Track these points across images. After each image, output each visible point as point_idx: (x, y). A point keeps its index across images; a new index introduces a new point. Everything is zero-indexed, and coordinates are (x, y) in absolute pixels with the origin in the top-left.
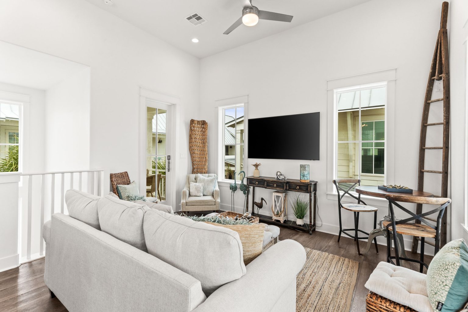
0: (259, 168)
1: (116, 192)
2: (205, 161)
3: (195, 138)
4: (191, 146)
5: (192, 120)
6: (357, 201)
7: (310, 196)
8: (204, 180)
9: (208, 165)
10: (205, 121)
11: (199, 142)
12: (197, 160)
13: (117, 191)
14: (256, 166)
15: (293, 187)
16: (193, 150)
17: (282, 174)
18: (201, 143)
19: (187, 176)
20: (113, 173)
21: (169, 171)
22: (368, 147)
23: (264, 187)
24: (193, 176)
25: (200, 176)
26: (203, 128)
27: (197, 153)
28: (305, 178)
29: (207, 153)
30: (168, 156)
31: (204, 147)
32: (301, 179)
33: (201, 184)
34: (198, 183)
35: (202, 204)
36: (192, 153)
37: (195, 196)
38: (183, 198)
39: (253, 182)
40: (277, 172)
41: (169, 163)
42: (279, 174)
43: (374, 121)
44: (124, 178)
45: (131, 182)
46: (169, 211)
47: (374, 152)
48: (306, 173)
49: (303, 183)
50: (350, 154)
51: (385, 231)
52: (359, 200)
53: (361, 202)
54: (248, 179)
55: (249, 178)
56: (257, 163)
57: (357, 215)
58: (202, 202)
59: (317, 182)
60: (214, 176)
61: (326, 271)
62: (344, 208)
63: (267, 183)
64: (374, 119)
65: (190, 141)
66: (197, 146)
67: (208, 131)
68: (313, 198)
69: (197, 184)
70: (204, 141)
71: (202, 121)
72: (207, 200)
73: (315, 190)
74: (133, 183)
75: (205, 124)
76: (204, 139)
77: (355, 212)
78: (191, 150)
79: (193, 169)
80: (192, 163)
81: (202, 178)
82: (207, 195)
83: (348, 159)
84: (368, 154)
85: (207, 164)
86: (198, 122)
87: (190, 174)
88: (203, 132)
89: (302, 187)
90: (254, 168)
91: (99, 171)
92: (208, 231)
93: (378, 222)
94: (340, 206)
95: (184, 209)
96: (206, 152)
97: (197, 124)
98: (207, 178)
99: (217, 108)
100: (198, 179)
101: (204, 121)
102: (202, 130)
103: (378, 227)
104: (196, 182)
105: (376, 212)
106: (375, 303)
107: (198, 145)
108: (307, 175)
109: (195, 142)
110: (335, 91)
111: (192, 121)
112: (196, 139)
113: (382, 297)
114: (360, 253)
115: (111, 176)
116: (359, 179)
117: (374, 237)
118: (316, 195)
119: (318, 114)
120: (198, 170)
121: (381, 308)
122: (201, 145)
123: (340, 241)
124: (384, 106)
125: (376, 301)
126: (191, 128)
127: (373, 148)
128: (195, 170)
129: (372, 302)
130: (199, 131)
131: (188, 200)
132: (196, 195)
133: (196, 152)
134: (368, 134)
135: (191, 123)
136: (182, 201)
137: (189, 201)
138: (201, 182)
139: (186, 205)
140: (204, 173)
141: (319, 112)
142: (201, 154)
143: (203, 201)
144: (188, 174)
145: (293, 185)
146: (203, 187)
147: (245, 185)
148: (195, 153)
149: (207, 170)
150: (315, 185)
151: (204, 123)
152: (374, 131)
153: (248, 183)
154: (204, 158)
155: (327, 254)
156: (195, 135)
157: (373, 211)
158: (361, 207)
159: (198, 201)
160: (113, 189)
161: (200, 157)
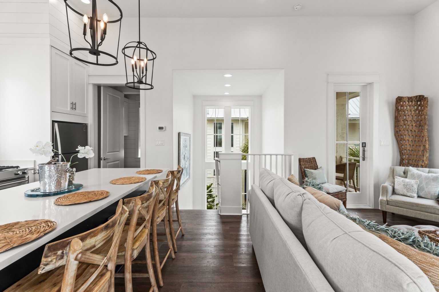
1: (303, 175)
2: (423, 151)
3: (405, 120)
4: (398, 130)
5: (399, 96)
8: (419, 177)
9: (430, 155)
10: (423, 96)
11: (412, 125)
12: (408, 149)
13: (305, 174)
16: (401, 135)
18: (416, 126)
19: (390, 168)
20: (301, 158)
21: (364, 160)
24: (400, 169)
25: (413, 170)
26: (419, 105)
27: (408, 140)
29: (427, 139)
30: (362, 143)
31: (421, 131)
33: (414, 181)
34: (410, 179)
35: (415, 208)
36: (399, 139)
37: (402, 195)
38: (382, 195)
41: (364, 151)
44: (312, 163)
45: (319, 167)
46: (337, 205)
58: (414, 205)
65: (395, 124)
66: (408, 130)
67: (428, 108)
69: (407, 180)
70: (420, 123)
71: (417, 96)
72: (424, 205)
74: (320, 168)
75: (422, 99)
76: (421, 121)
78: (398, 136)
79: (401, 159)
80: (400, 152)
81: (416, 172)
82: (426, 197)
85: (428, 155)
86: (410, 98)
87: (396, 166)
88: (419, 111)
91: (290, 155)
92: (369, 249)
95: (384, 207)
96: (424, 138)
97: (408, 101)
98: (427, 174)
100: (409, 174)
101: (420, 96)
102: (418, 108)
104: (406, 177)
107: (411, 128)
109: (405, 125)
111: (399, 99)
112: (407, 121)
115: (300, 160)
120: (410, 162)
122: (415, 128)
126: (397, 108)
128: (405, 161)
130: (412, 110)
131: (390, 198)
132: (405, 194)
133: (407, 138)
135: (397, 101)
136: (381, 198)
137: (392, 200)
138: (413, 177)
139: (388, 204)
140: (422, 166)
142: (415, 141)
143: (417, 205)
144: (393, 165)
146: (418, 186)
148: (404, 140)
149: (426, 162)
151: (420, 98)
154: (420, 146)
156: (405, 116)
159: (408, 202)
160: (301, 172)
161: (413, 145)
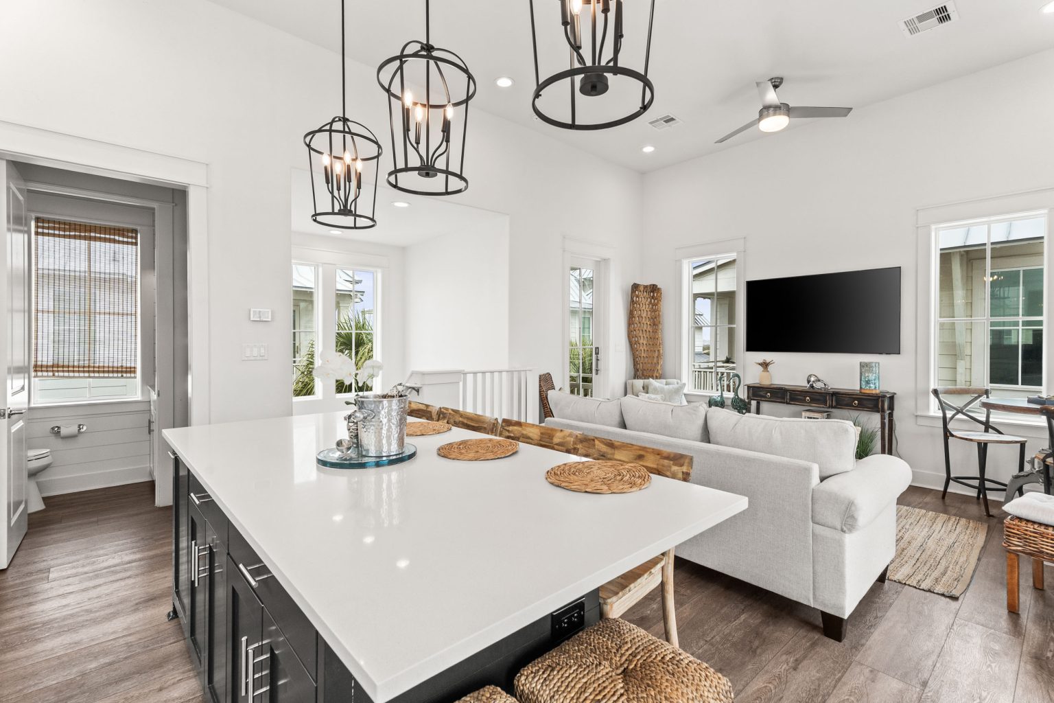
0: (770, 368)
2: (657, 357)
3: (640, 316)
4: (633, 330)
5: (635, 284)
6: (983, 427)
7: (883, 418)
8: (661, 389)
9: (663, 363)
10: (657, 286)
11: (647, 324)
12: (642, 355)
14: (765, 365)
15: (845, 402)
16: (636, 337)
17: (820, 378)
18: (650, 325)
19: (626, 382)
20: (542, 374)
21: (597, 374)
22: (1004, 326)
23: (784, 403)
24: (639, 383)
25: (653, 382)
26: (653, 297)
27: (643, 344)
28: (872, 385)
29: (661, 342)
30: (596, 348)
31: (655, 331)
32: (861, 388)
33: (657, 395)
34: (652, 394)
36: (634, 342)
39: (761, 393)
40: (810, 376)
41: (598, 360)
42: (812, 379)
43: (1021, 269)
44: (549, 382)
47: (1020, 338)
48: (872, 377)
49: (869, 395)
50: (957, 342)
51: (1042, 473)
52: (987, 426)
53: (990, 430)
54: (749, 387)
55: (751, 387)
56: (764, 360)
57: (983, 448)
59: (895, 394)
60: (677, 383)
61: (927, 529)
62: (956, 437)
63: (790, 396)
64: (1021, 266)
65: (630, 321)
66: (642, 330)
67: (661, 303)
68: (887, 421)
69: (651, 396)
70: (654, 321)
71: (651, 285)
73: (891, 408)
75: (656, 290)
76: (655, 318)
77: (979, 444)
78: (633, 337)
79: (636, 370)
80: (634, 360)
81: (656, 385)
83: (953, 352)
84: (1006, 343)
86: (646, 287)
87: (631, 379)
88: (653, 306)
89: (865, 402)
90: (761, 368)
93: (1027, 458)
94: (947, 434)
96: (658, 341)
97: (643, 291)
98: (666, 387)
99: (680, 261)
100: (649, 387)
101: (654, 285)
102: (651, 301)
103: (1027, 467)
104: (648, 393)
105: (1023, 445)
106: (1018, 526)
107: (645, 328)
108: (874, 380)
109: (639, 323)
110: (933, 227)
111: (635, 287)
112: (642, 317)
113: (1028, 521)
114: (991, 514)
115: (539, 378)
116: (986, 388)
117: (1019, 485)
118: (892, 417)
119: (898, 270)
120: (645, 373)
121: (1026, 530)
122: (649, 328)
123: (946, 498)
124: (1042, 238)
125: (1019, 523)
126: (632, 298)
127: (1018, 330)
128: (640, 373)
129: (1014, 525)
130: (647, 303)
133: (641, 341)
134: (1004, 298)
135: (632, 289)
138: (656, 391)
140: (659, 378)
141: (900, 267)
142: (650, 344)
144: (627, 379)
145: (846, 399)
147: (741, 400)
148: (638, 344)
149: (660, 373)
150: (892, 398)
151: (654, 289)
152: (1021, 287)
153: (751, 394)
154: (655, 351)
155: (924, 511)
156: (640, 310)
157: (1017, 442)
158: (992, 436)
161: (648, 351)
